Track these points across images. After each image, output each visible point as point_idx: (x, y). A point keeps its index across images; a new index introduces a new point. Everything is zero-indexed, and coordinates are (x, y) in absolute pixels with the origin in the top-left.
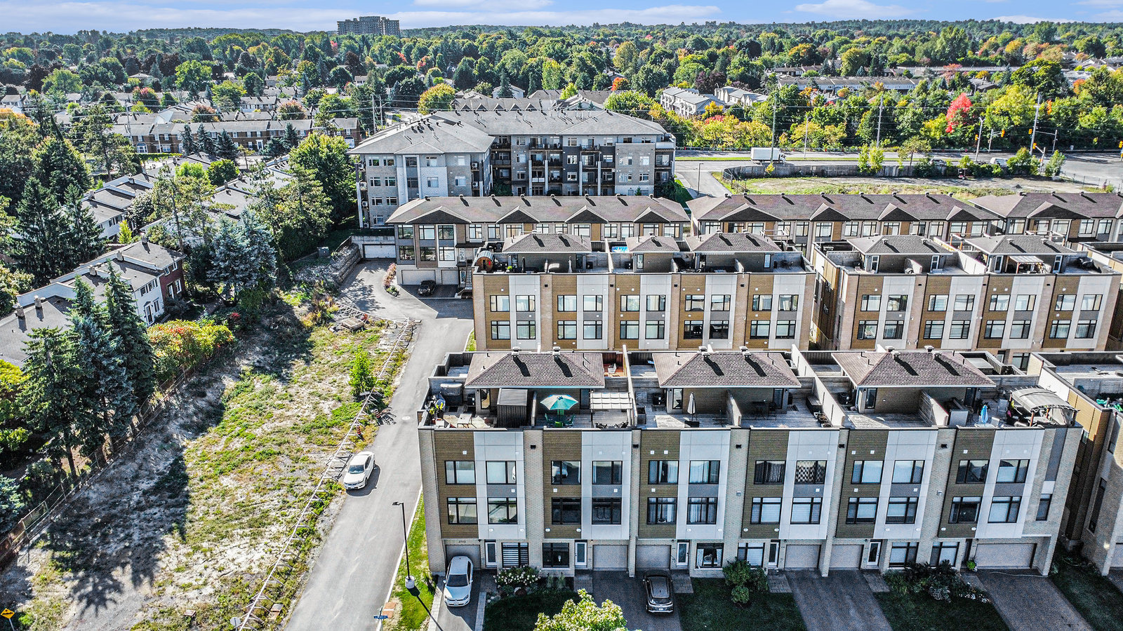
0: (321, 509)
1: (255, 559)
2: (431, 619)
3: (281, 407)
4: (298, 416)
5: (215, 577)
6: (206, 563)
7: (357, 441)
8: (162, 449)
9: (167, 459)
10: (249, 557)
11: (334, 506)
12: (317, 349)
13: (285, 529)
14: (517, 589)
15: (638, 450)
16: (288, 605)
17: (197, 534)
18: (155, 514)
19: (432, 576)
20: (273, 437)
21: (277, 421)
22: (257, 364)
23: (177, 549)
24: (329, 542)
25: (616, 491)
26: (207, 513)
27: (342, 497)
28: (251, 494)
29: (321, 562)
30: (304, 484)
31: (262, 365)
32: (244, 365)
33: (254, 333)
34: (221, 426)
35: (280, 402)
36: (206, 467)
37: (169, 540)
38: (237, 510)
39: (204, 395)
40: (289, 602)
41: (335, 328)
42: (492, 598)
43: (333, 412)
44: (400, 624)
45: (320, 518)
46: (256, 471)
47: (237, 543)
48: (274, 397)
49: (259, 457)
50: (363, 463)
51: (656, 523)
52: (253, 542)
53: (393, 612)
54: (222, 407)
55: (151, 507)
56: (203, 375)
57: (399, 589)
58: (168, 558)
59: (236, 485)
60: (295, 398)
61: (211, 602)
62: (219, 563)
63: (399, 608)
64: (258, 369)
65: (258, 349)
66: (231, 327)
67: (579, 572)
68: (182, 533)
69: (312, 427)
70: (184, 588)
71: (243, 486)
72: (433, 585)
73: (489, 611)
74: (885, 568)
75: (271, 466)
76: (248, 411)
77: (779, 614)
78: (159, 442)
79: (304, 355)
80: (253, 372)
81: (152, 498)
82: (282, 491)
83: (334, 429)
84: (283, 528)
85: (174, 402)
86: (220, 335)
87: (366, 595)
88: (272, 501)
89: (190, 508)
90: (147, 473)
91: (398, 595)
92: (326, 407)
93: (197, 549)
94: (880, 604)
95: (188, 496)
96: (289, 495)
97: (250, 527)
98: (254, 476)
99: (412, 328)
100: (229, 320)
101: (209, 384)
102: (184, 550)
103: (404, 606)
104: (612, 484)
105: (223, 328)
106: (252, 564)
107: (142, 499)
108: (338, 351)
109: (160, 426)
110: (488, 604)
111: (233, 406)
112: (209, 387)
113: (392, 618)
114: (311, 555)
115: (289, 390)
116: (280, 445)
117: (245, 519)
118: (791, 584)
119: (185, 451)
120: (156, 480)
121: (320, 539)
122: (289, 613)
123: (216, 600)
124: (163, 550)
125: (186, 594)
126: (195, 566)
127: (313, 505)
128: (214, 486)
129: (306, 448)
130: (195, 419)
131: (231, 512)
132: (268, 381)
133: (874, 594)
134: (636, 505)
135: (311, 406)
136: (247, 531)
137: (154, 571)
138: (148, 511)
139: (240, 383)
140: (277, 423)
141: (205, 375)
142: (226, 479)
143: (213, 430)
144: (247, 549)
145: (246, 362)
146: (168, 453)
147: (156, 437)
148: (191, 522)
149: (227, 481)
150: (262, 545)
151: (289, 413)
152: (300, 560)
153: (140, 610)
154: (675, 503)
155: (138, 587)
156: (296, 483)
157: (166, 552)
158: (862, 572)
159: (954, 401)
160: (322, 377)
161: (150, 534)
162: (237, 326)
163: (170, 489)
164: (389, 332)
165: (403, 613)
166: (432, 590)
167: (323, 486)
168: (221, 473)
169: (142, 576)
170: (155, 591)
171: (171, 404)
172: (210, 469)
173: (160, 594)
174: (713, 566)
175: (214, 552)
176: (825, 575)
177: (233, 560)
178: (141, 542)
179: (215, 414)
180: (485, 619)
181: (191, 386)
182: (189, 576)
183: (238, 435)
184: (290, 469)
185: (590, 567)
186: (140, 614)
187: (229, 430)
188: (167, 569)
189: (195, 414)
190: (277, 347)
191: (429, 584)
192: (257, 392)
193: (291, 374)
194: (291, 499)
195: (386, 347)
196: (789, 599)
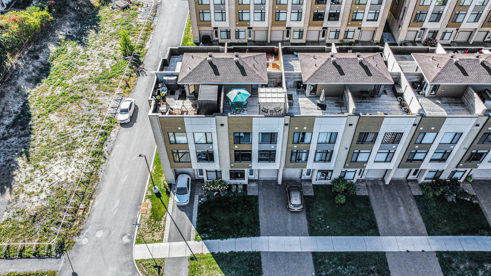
0: (105, 137)
1: (69, 172)
2: (168, 214)
3: (82, 64)
4: (92, 71)
5: (47, 186)
6: (41, 177)
7: (125, 89)
8: (15, 96)
9: (19, 103)
10: (66, 171)
11: (113, 135)
12: (102, 22)
13: (86, 151)
14: (216, 193)
15: (287, 128)
16: (89, 204)
17: (36, 156)
18: (13, 142)
19: (168, 184)
20: (78, 85)
21: (81, 74)
22: (68, 34)
23: (25, 167)
24: (110, 160)
25: (273, 147)
26: (42, 141)
27: (118, 127)
28: (67, 127)
29: (106, 174)
30: (96, 119)
31: (71, 34)
32: (61, 35)
33: (66, 13)
34: (49, 78)
35: (82, 61)
36: (41, 107)
37: (21, 161)
38: (59, 138)
39: (37, 58)
40: (89, 202)
41: (112, 7)
42: (202, 199)
43: (112, 67)
44: (151, 217)
45: (106, 143)
46: (69, 110)
47: (59, 162)
48: (79, 57)
49: (71, 100)
50: (127, 107)
51: (296, 162)
52: (68, 161)
53: (146, 210)
54: (49, 65)
55: (11, 137)
56: (37, 44)
57: (150, 194)
58: (20, 174)
59: (58, 120)
60: (90, 57)
61: (46, 204)
62: (49, 176)
63: (150, 207)
64: (69, 37)
65: (68, 23)
66: (50, 11)
67: (250, 181)
68: (28, 156)
69: (100, 78)
70: (30, 194)
71: (62, 121)
72: (169, 190)
73: (200, 208)
74: (422, 180)
75: (77, 106)
76: (64, 68)
77: (361, 211)
78: (13, 92)
79: (95, 26)
80: (66, 40)
81: (12, 130)
82: (83, 124)
83: (113, 79)
84: (85, 151)
85: (20, 64)
86: (44, 18)
87: (132, 198)
88: (77, 132)
89: (32, 137)
90: (8, 113)
91: (149, 197)
92: (108, 63)
93: (36, 167)
94: (417, 204)
95: (31, 129)
96: (88, 127)
97: (66, 150)
98: (69, 114)
99: (156, 7)
100: (49, 6)
101: (40, 50)
102: (30, 168)
103: (152, 205)
104: (271, 143)
105: (45, 13)
106: (68, 176)
107: (6, 131)
108: (114, 24)
109: (13, 81)
110: (199, 203)
111: (56, 64)
112: (41, 52)
113: (146, 214)
114: (100, 170)
115: (87, 52)
116: (82, 91)
117: (64, 144)
118: (368, 190)
119: (29, 96)
120: (13, 118)
121: (105, 158)
122: (89, 210)
123: (48, 202)
124: (17, 168)
125: (31, 199)
126: (36, 179)
127: (101, 134)
128: (46, 121)
129: (97, 93)
130: (33, 74)
131: (56, 140)
132: (75, 46)
133: (414, 196)
134: (284, 154)
135: (99, 63)
136: (65, 153)
137: (12, 184)
138: (9, 140)
139: (59, 48)
140: (80, 76)
141: (38, 44)
142: (52, 116)
143: (45, 81)
144: (65, 166)
145: (61, 33)
146: (19, 99)
147: (11, 89)
148: (33, 147)
149: (53, 117)
150: (73, 162)
151: (87, 69)
152: (94, 173)
153: (5, 211)
154: (308, 152)
155: (4, 196)
156: (92, 118)
157: (19, 170)
158: (408, 181)
159: (487, 91)
160: (106, 42)
161: (10, 157)
162: (54, 10)
163: (21, 124)
164: (143, 10)
165: (153, 210)
166: (168, 193)
167: (107, 120)
168: (50, 112)
169: (5, 187)
170: (13, 197)
171: (19, 66)
172: (43, 109)
173: (17, 199)
174: (325, 179)
175: (46, 168)
176: (387, 183)
177: (57, 174)
178: (5, 164)
179: (45, 70)
180: (198, 213)
181: (30, 52)
182: (32, 186)
183: (59, 84)
184: (88, 108)
185: (257, 178)
186: (6, 213)
187: (53, 81)
188: (20, 182)
189: (34, 71)
190: (79, 21)
191: (167, 189)
192: (69, 54)
193: (88, 40)
194: (89, 130)
195: (141, 21)
196: (366, 200)
